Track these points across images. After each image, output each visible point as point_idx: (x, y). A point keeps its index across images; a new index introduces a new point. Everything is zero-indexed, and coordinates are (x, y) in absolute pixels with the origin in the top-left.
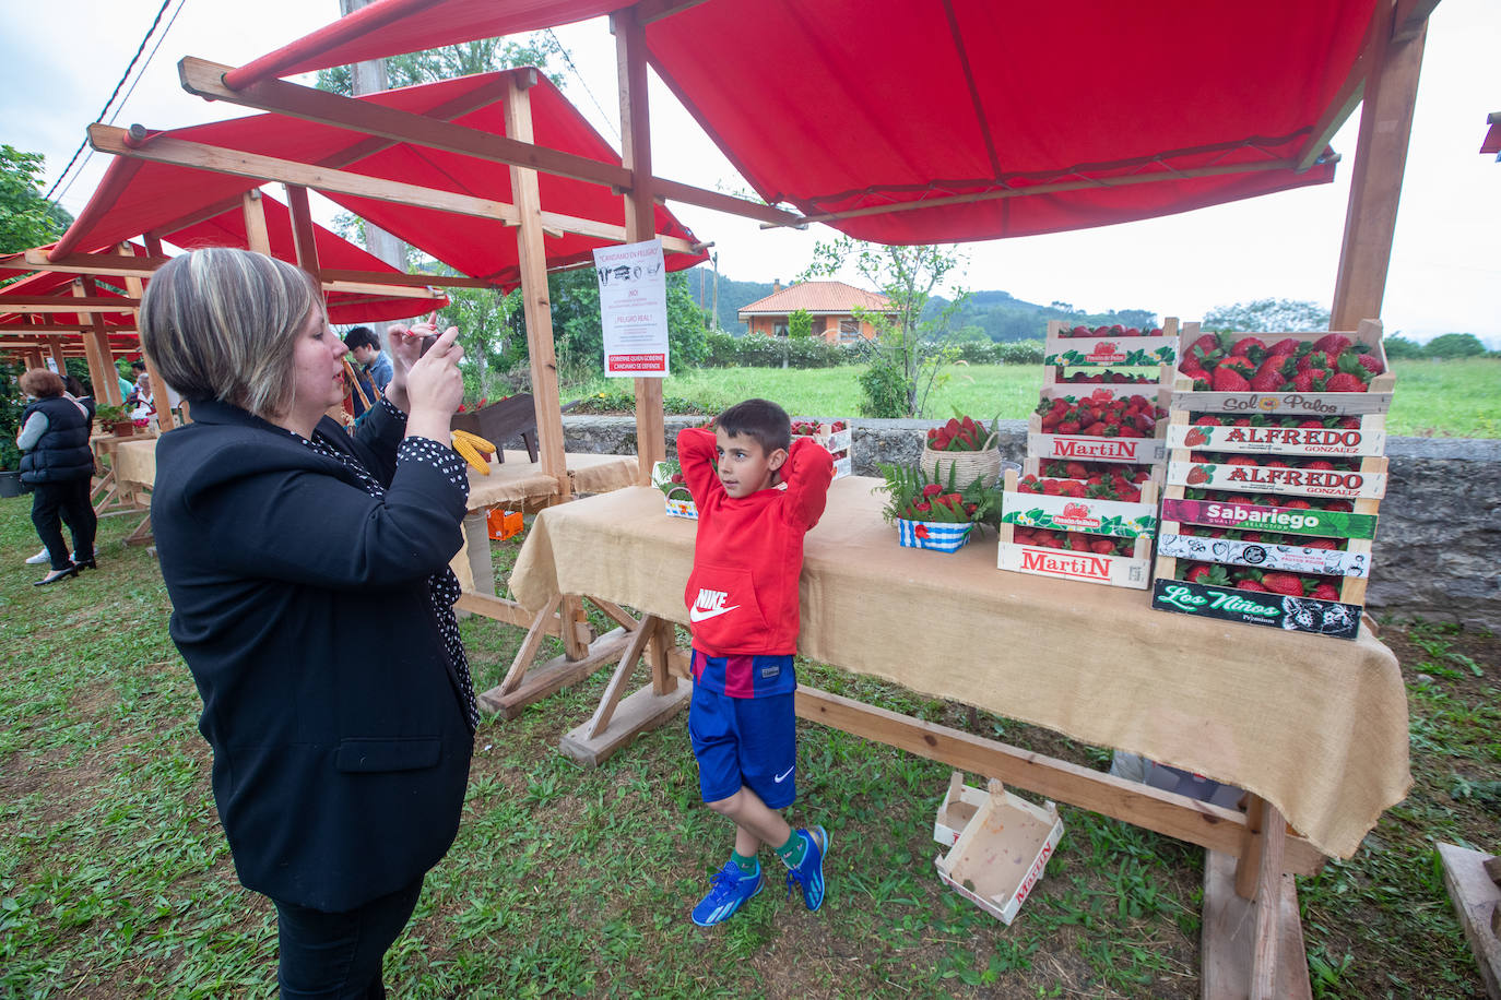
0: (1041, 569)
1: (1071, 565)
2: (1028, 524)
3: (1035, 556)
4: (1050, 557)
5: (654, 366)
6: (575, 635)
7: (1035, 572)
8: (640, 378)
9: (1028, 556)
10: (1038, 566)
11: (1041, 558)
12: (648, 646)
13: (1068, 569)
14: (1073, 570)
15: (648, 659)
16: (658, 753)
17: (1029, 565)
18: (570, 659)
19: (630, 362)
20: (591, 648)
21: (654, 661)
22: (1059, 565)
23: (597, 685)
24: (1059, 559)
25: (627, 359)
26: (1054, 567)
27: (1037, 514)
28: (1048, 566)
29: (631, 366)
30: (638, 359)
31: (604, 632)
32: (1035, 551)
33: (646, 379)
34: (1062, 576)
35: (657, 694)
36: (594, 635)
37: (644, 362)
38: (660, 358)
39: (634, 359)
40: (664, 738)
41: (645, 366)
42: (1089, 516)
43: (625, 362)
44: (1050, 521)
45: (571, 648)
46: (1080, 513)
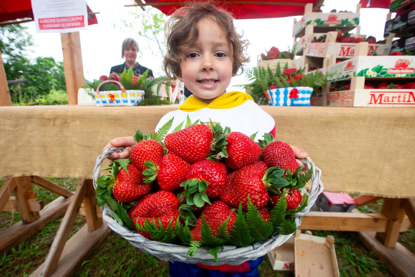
0: (380, 103)
1: (397, 98)
2: (373, 76)
3: (377, 95)
4: (386, 95)
5: (76, 24)
6: (28, 207)
7: (377, 105)
8: (64, 34)
9: (373, 96)
10: (378, 102)
11: (381, 96)
12: (83, 205)
13: (396, 101)
14: (399, 101)
15: (83, 212)
16: (99, 271)
17: (373, 102)
18: (26, 223)
19: (56, 23)
20: (41, 213)
21: (87, 212)
22: (391, 99)
23: (48, 234)
24: (390, 95)
25: (54, 21)
26: (388, 101)
27: (379, 69)
28: (385, 101)
29: (57, 26)
30: (62, 20)
31: (51, 201)
32: (377, 92)
33: (70, 34)
34: (391, 106)
35: (90, 231)
36: (42, 205)
37: (68, 22)
38: (81, 19)
39: (59, 21)
40: (101, 259)
41: (69, 25)
42: (409, 67)
43: (53, 23)
44: (385, 72)
45: (26, 216)
46: (404, 65)
